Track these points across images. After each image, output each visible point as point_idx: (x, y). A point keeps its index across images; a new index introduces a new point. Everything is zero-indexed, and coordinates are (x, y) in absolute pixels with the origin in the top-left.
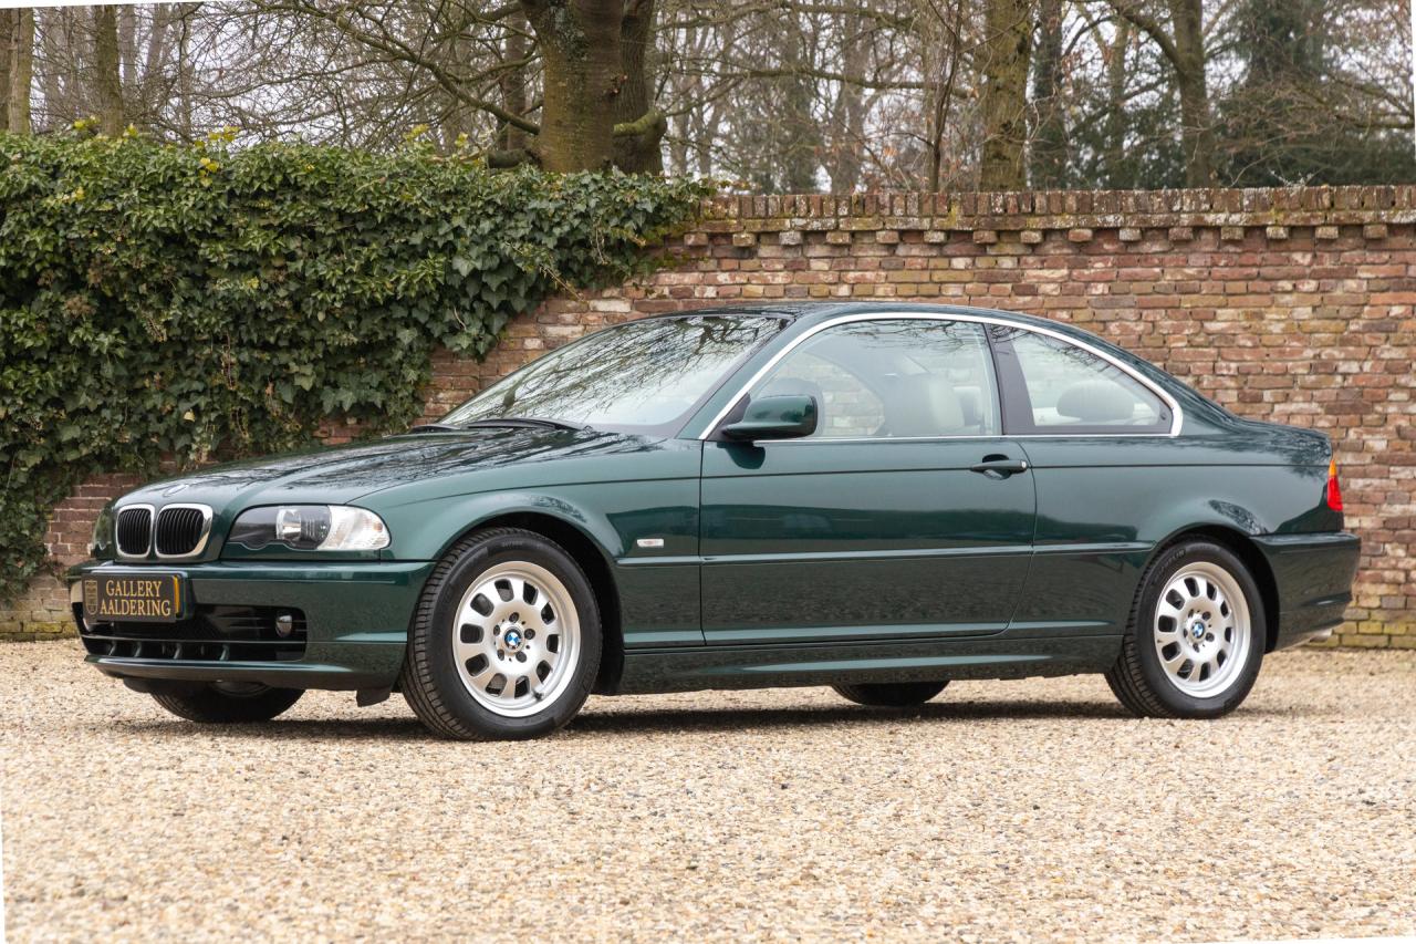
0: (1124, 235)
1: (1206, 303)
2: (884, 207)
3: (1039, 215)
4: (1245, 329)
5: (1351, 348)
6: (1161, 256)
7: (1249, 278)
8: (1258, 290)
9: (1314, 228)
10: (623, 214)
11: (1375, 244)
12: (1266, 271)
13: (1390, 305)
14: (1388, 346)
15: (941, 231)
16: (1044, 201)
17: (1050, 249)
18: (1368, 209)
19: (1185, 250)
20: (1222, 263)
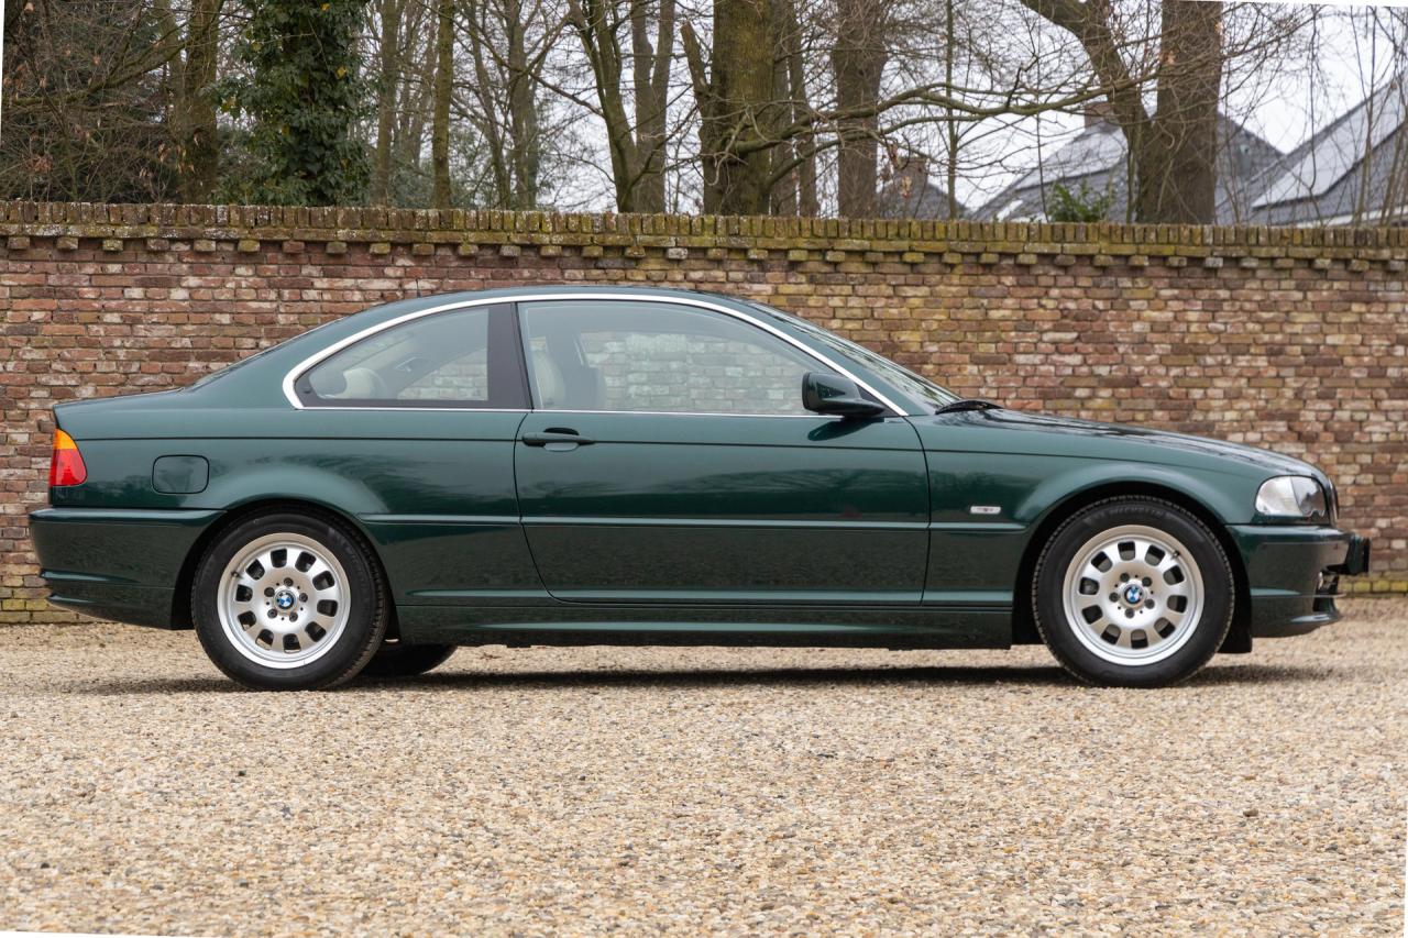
11: (18, 254)
13: (31, 310)
14: (29, 348)
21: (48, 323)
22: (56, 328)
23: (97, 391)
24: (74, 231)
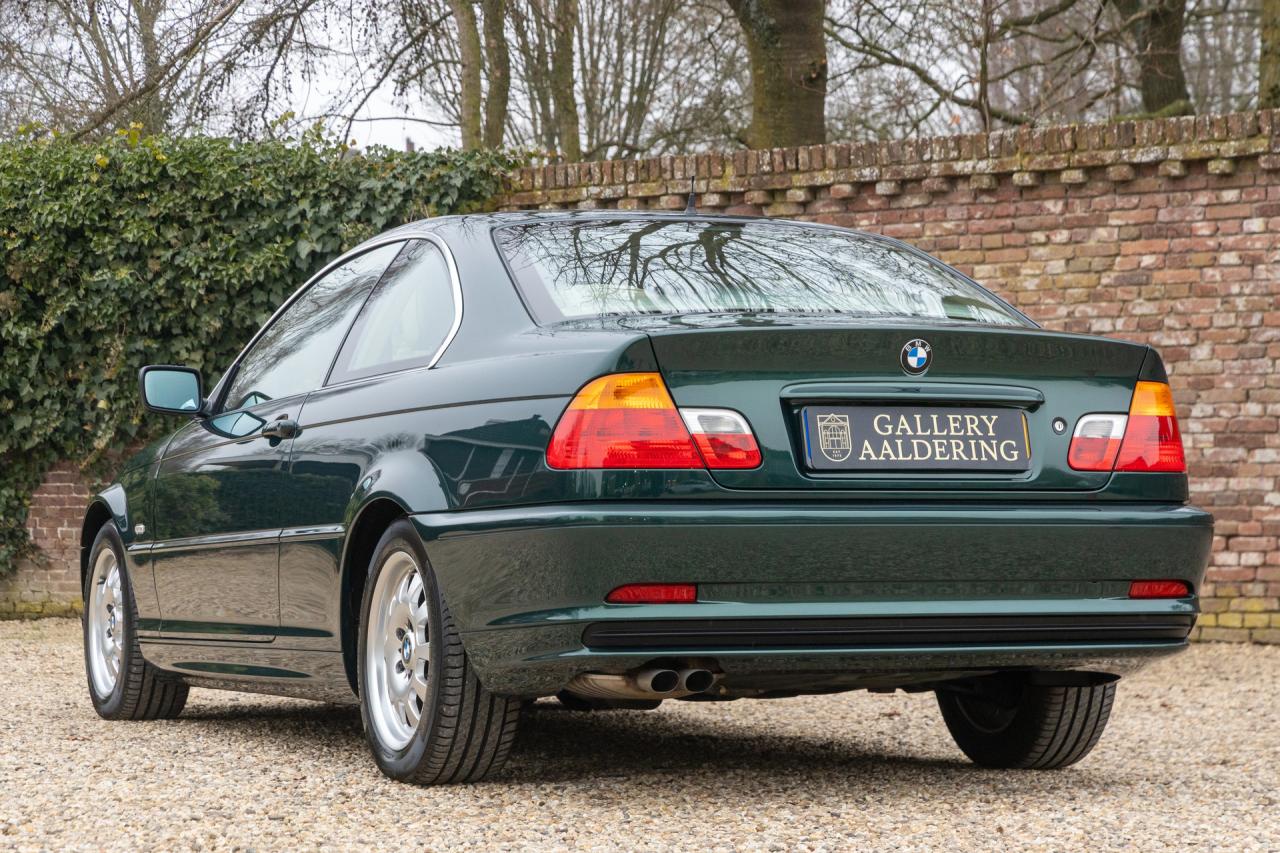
0: (882, 189)
1: (964, 259)
2: (665, 171)
3: (804, 172)
4: (1002, 286)
5: (1104, 304)
6: (921, 210)
7: (1004, 231)
8: (1013, 243)
9: (1058, 172)
10: (442, 191)
11: (1123, 186)
12: (1021, 222)
13: (1140, 254)
14: (1141, 300)
15: (717, 193)
16: (806, 156)
17: (819, 206)
18: (1110, 148)
19: (943, 202)
20: (978, 215)
21: (1160, 269)
22: (1168, 275)
23: (1213, 351)
24: (1175, 153)
